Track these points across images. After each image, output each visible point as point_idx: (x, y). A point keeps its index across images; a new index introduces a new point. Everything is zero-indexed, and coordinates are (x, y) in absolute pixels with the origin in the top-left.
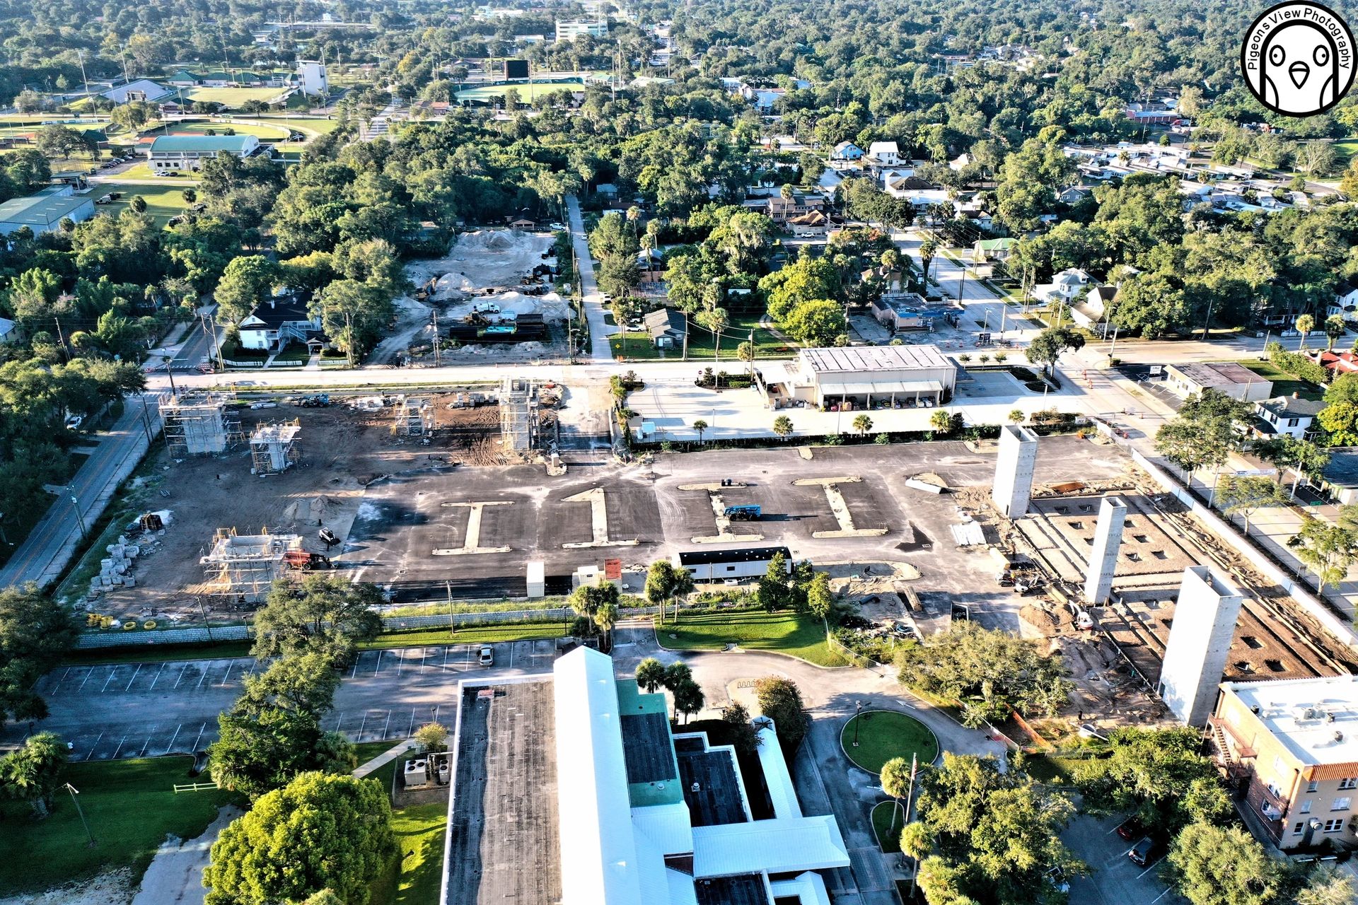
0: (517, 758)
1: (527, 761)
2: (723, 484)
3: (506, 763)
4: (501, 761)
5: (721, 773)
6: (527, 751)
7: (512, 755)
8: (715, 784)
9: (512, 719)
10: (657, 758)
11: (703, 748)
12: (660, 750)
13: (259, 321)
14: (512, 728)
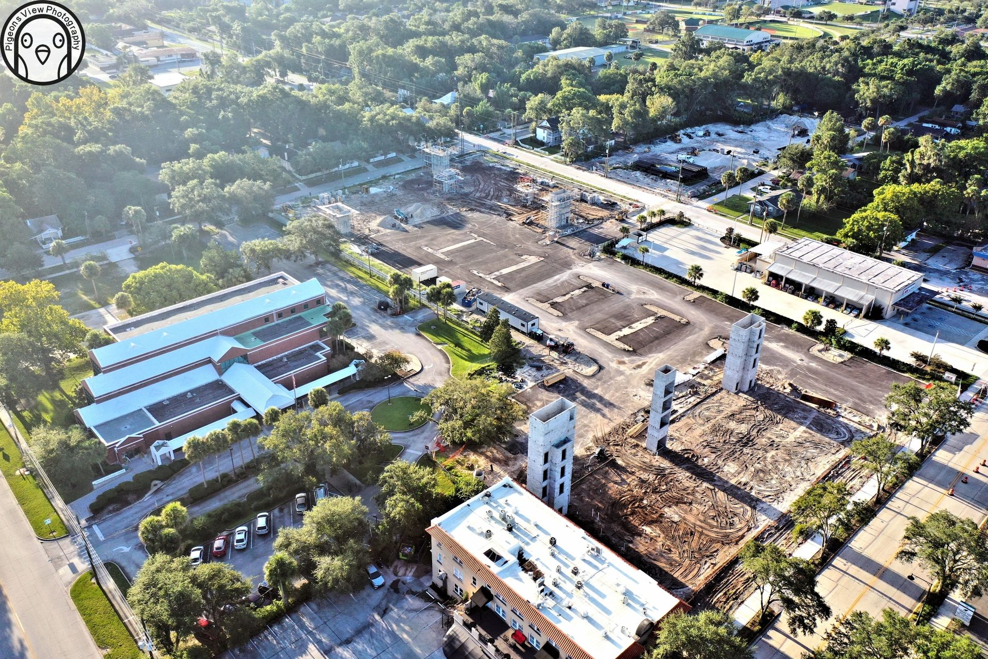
2: (603, 285)
8: (293, 364)
11: (317, 352)
13: (548, 125)
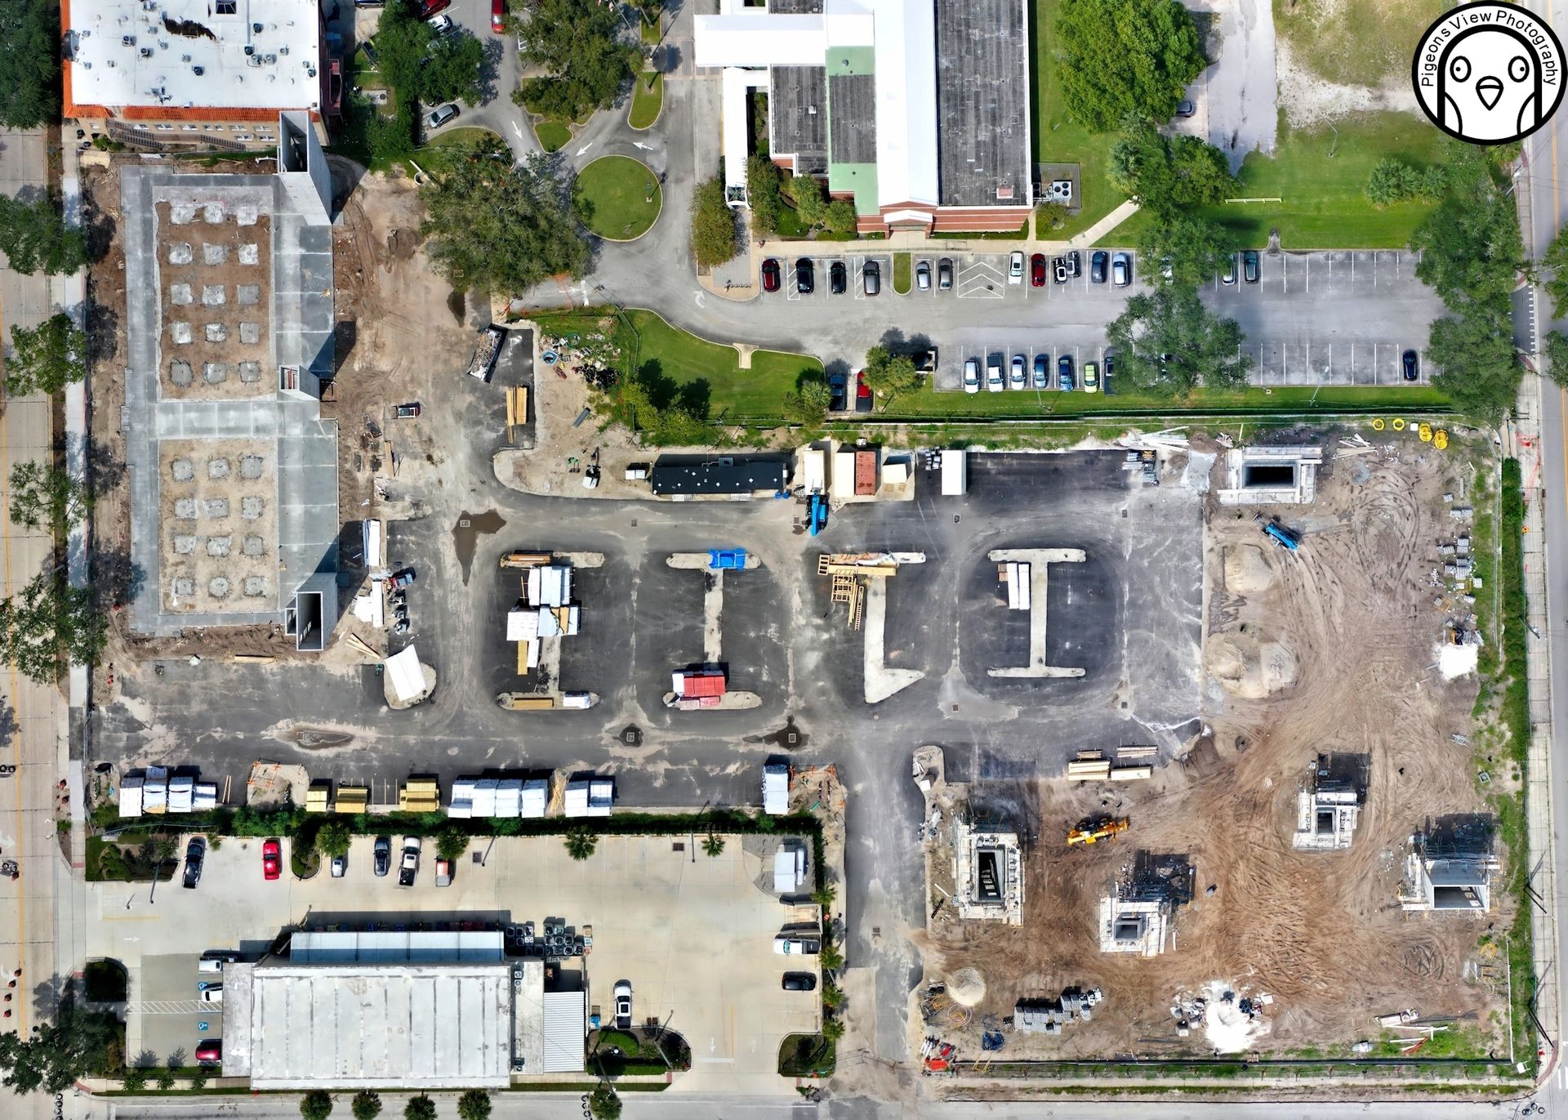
0: (971, 103)
1: (962, 99)
3: (982, 99)
4: (986, 101)
5: (787, 127)
6: (963, 111)
7: (977, 108)
8: (794, 114)
9: (978, 158)
10: (845, 105)
11: (801, 159)
12: (841, 113)
14: (978, 144)
